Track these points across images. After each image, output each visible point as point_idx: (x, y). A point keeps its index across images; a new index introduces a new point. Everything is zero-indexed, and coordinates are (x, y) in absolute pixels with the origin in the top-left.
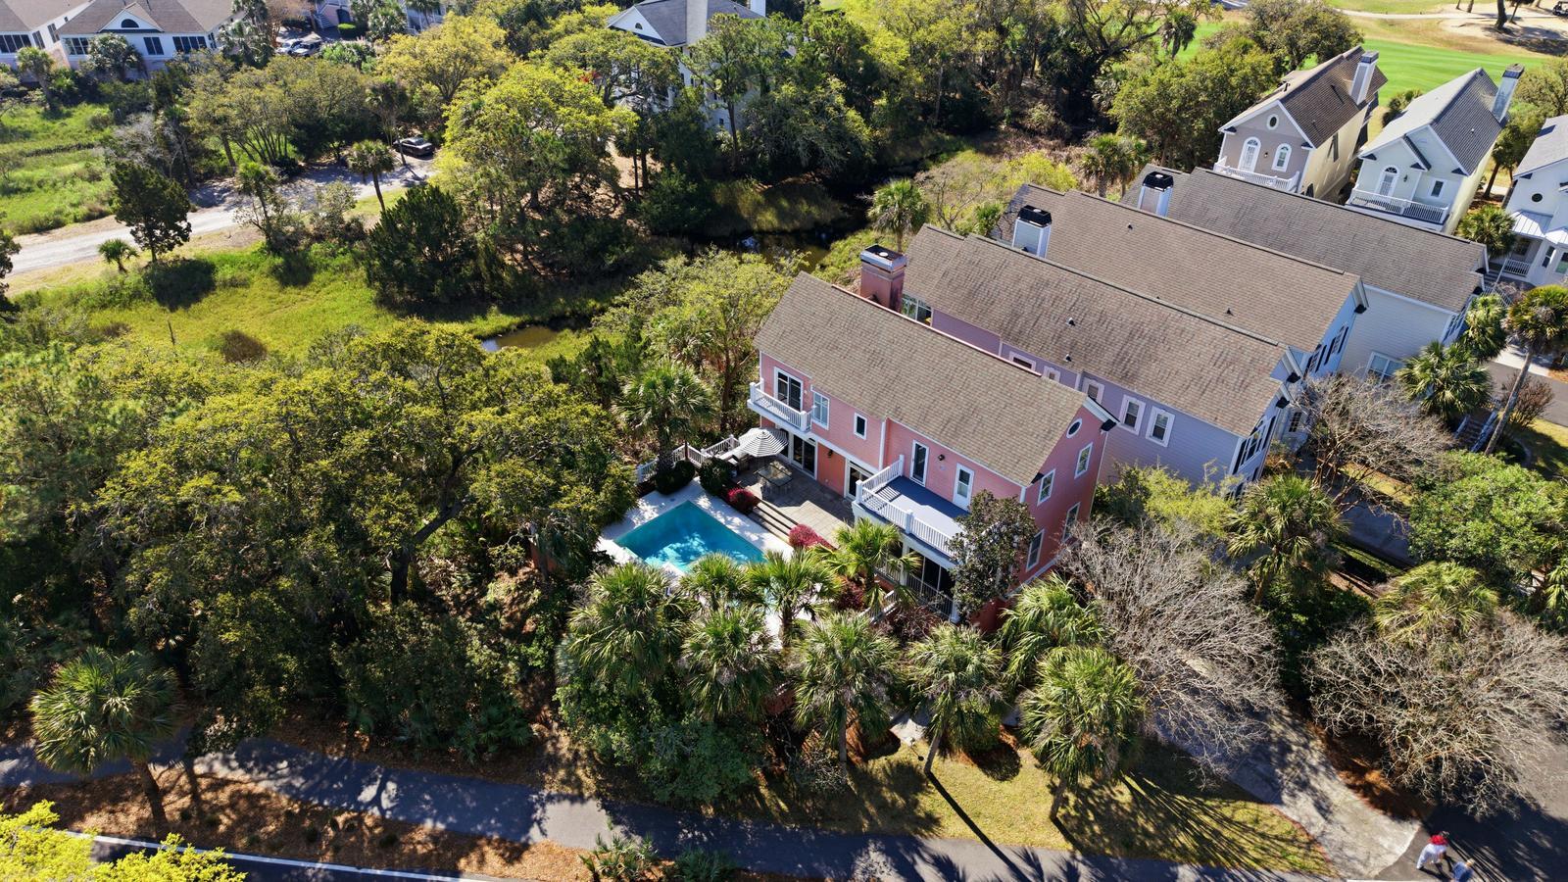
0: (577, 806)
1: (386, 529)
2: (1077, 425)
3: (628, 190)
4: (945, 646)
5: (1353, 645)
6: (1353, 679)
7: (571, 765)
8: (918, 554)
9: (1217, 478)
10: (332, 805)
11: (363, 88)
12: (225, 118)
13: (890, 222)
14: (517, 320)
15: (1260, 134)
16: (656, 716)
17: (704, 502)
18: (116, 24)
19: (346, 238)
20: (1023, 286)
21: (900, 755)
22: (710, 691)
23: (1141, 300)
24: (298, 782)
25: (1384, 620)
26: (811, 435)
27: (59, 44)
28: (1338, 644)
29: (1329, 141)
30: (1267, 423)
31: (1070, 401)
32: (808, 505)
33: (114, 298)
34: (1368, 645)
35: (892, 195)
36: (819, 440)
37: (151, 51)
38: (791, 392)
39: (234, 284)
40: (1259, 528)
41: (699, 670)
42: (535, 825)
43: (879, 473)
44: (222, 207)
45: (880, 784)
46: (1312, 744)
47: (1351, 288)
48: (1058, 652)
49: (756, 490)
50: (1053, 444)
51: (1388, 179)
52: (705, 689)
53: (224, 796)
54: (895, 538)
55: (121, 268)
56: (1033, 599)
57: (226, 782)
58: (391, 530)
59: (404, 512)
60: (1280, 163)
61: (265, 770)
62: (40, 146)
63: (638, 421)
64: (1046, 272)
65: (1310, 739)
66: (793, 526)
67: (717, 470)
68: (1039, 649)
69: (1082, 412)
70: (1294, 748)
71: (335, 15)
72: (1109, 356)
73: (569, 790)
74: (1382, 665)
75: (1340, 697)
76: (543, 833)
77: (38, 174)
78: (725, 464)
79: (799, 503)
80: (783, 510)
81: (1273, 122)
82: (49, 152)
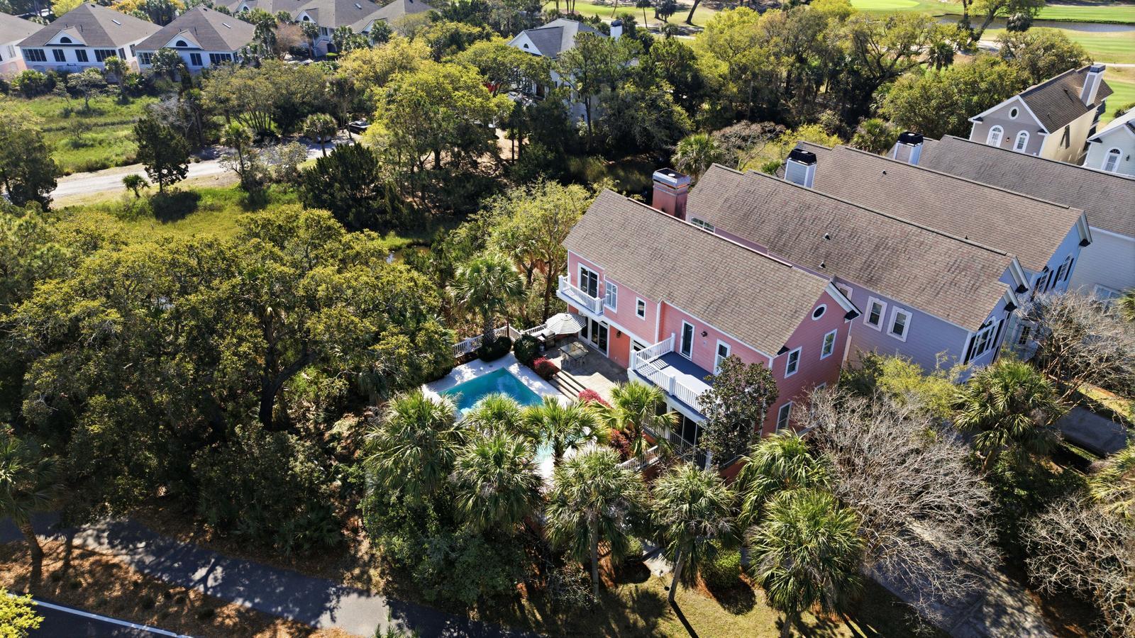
0: (363, 599)
1: (235, 354)
2: (822, 309)
3: (507, 161)
4: (683, 480)
5: (1069, 514)
6: (1069, 543)
7: (367, 565)
8: (678, 413)
9: (947, 367)
10: (170, 581)
11: (325, 82)
12: (228, 100)
13: (688, 167)
14: (407, 241)
15: (1004, 123)
16: (432, 527)
17: (514, 369)
18: (173, 44)
19: (297, 182)
20: (789, 209)
21: (648, 585)
22: (475, 503)
23: (886, 219)
24: (149, 559)
25: (1100, 492)
26: (603, 318)
27: (136, 59)
28: (1056, 512)
29: (1062, 131)
30: (996, 323)
31: (815, 286)
32: (597, 376)
33: (127, 214)
34: (1084, 514)
35: (691, 145)
36: (610, 322)
37: (194, 63)
38: (590, 283)
39: (212, 209)
40: (983, 405)
41: (468, 486)
42: (328, 612)
43: (654, 347)
44: (217, 160)
45: (624, 606)
46: (1026, 609)
47: (1075, 220)
48: (786, 494)
49: (557, 362)
50: (798, 322)
51: (1112, 159)
52: (471, 501)
53: (87, 564)
54: (659, 398)
55: (137, 195)
56: (766, 449)
57: (93, 553)
58: (239, 356)
59: (255, 344)
60: (1020, 146)
61: (126, 547)
62: (109, 120)
63: (463, 298)
64: (809, 198)
65: (1025, 605)
66: (581, 390)
67: (527, 344)
68: (769, 491)
69: (825, 297)
70: (1010, 610)
71: (325, 47)
72: (857, 264)
73: (359, 585)
74: (1097, 534)
75: (1055, 560)
76: (333, 619)
77: (101, 136)
78: (535, 340)
79: (590, 374)
80: (576, 378)
81: (1014, 113)
82: (113, 124)
